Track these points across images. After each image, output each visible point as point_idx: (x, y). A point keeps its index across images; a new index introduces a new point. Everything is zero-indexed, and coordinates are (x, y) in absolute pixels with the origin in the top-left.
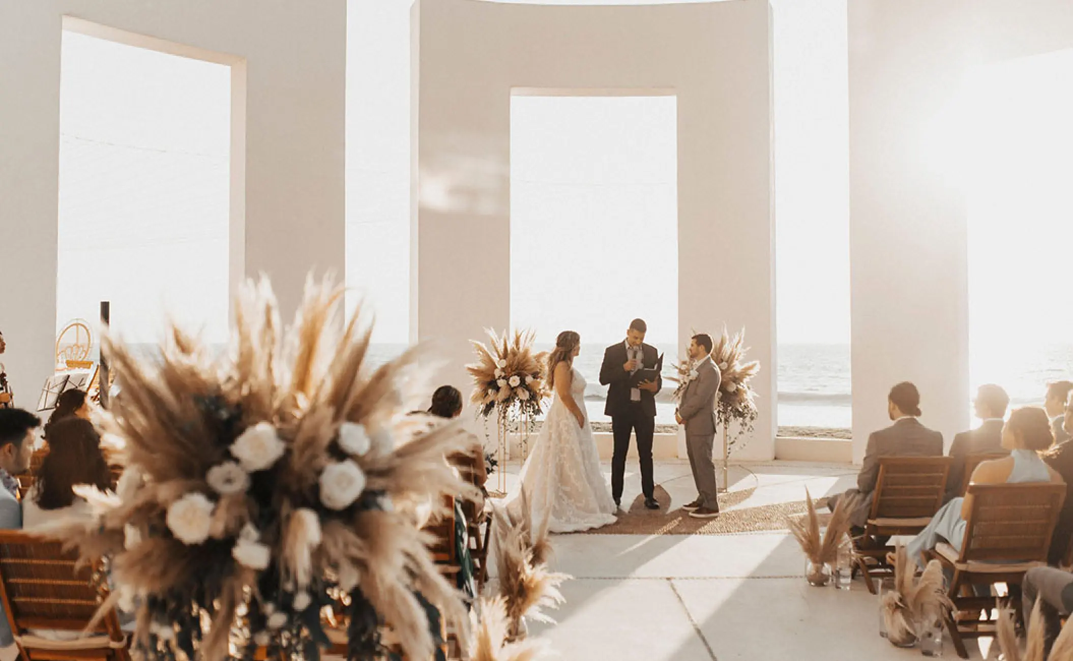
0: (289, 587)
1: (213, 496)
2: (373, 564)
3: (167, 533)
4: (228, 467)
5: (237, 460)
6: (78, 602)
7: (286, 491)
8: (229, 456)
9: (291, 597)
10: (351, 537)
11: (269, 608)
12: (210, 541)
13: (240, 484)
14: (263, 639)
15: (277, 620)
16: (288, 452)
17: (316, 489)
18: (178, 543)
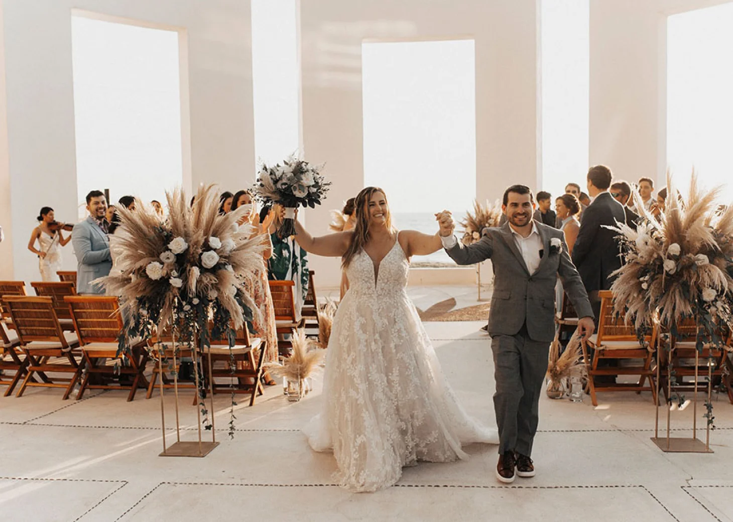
0: (191, 296)
1: (162, 263)
2: (221, 289)
3: (147, 276)
4: (167, 253)
5: (171, 250)
6: (109, 329)
7: (189, 261)
8: (168, 249)
9: (191, 299)
10: (213, 277)
11: (184, 303)
12: (162, 278)
13: (172, 259)
14: (182, 316)
15: (187, 308)
16: (189, 247)
17: (200, 260)
18: (151, 279)
